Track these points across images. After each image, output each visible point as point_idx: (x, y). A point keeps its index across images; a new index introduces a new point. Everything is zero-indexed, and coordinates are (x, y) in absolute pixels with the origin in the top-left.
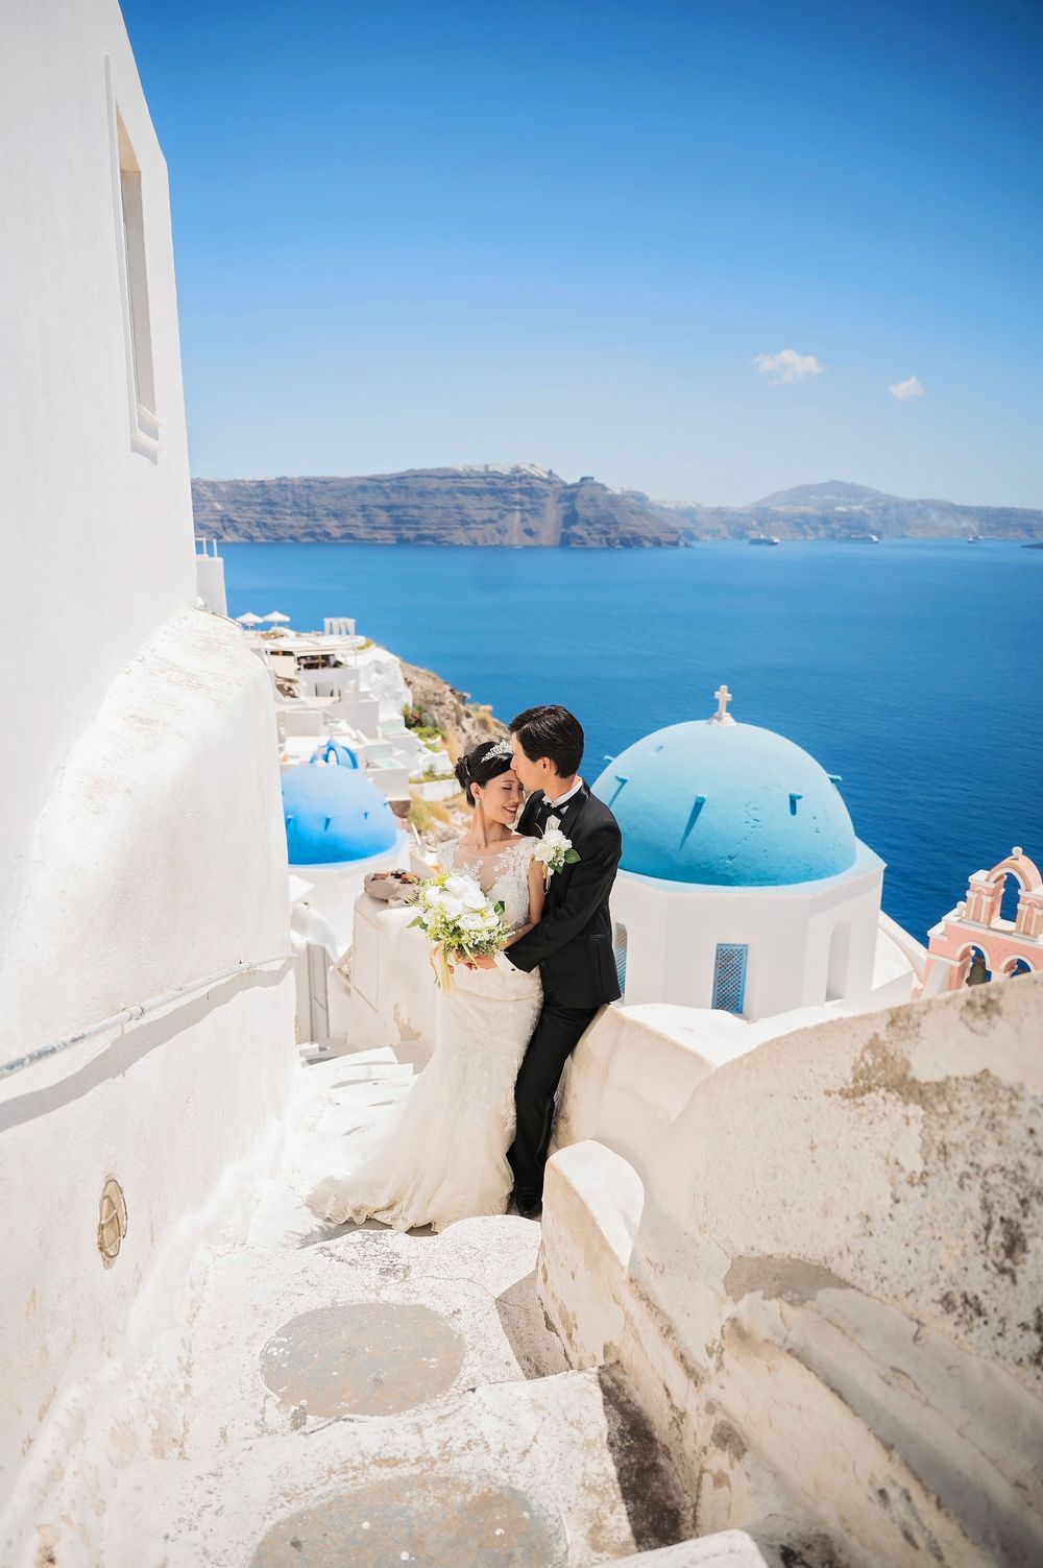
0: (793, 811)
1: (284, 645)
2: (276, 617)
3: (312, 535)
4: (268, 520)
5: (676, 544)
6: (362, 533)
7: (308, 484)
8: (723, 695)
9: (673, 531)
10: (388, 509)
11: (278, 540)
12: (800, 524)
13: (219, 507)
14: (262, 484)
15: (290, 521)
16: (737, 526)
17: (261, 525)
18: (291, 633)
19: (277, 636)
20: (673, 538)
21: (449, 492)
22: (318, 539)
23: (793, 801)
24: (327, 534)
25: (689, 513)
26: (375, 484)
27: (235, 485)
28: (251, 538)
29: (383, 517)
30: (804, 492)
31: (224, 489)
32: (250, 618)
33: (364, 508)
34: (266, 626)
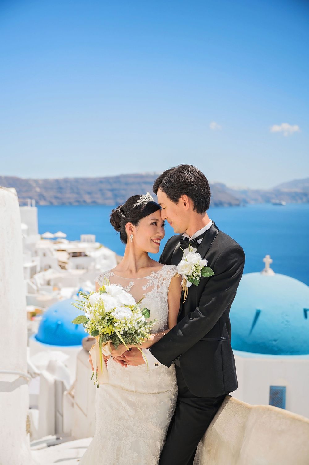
0: (306, 316)
1: (62, 247)
2: (60, 234)
3: (78, 201)
4: (59, 195)
5: (238, 205)
6: (100, 201)
7: (77, 180)
8: (268, 260)
9: (237, 200)
10: (112, 190)
11: (63, 204)
12: (294, 196)
13: (38, 190)
14: (57, 181)
15: (69, 196)
16: (267, 197)
17: (56, 198)
18: (66, 242)
19: (59, 243)
20: (237, 202)
21: (139, 183)
22: (81, 203)
23: (305, 311)
24: (85, 202)
25: (245, 192)
26: (107, 180)
27: (46, 181)
28: (51, 203)
29: (109, 194)
30: (295, 183)
31: (41, 182)
32: (48, 235)
33: (101, 190)
34: (55, 239)
